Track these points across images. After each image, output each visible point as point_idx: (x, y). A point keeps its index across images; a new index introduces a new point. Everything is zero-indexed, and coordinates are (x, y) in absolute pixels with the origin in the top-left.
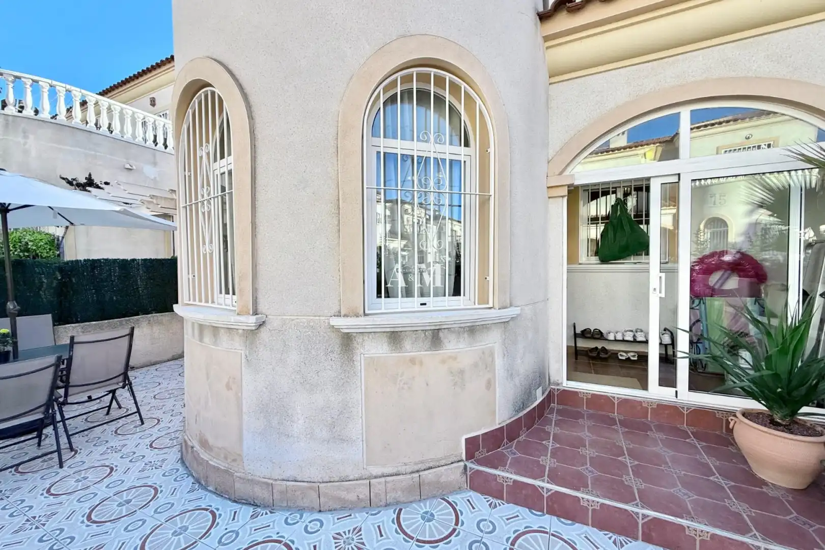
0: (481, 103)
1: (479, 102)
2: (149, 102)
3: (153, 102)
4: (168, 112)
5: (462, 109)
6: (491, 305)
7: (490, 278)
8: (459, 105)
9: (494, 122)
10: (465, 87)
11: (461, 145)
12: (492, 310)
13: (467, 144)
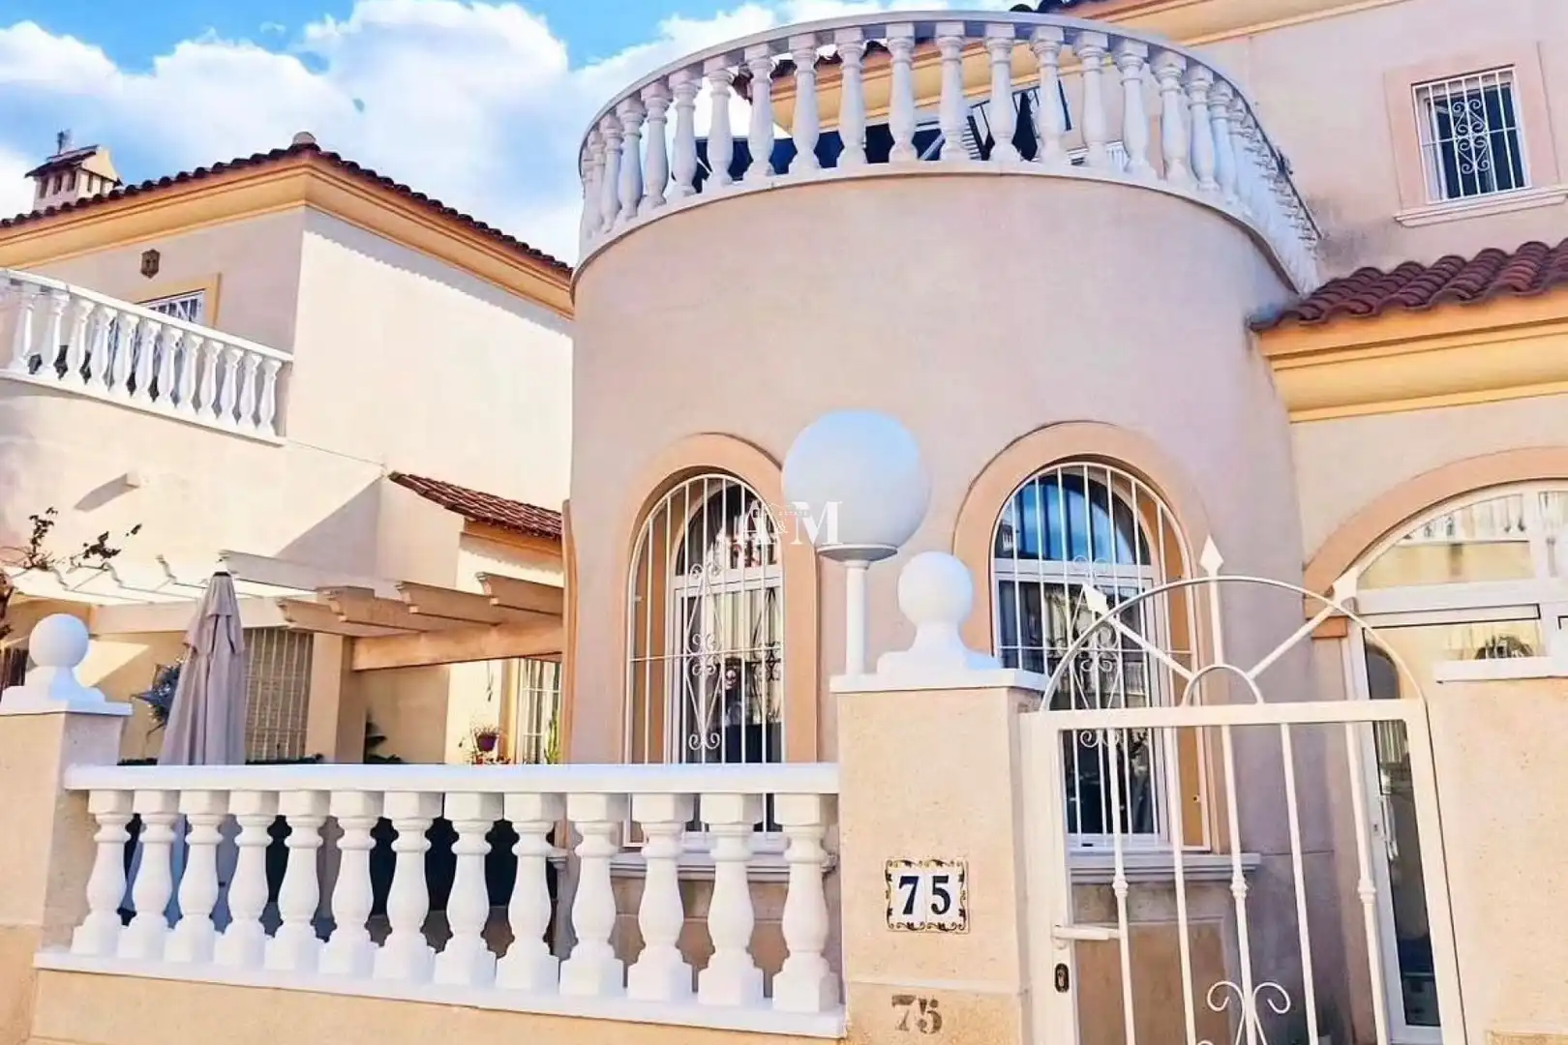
0: (1165, 507)
1: (1160, 504)
2: (138, 263)
3: (151, 264)
4: (200, 298)
5: (1133, 504)
6: (1206, 847)
7: (1203, 799)
8: (1129, 497)
9: (1186, 535)
10: (1136, 485)
11: (1135, 562)
12: (1211, 856)
13: (1146, 561)
